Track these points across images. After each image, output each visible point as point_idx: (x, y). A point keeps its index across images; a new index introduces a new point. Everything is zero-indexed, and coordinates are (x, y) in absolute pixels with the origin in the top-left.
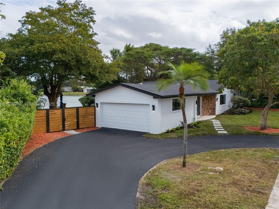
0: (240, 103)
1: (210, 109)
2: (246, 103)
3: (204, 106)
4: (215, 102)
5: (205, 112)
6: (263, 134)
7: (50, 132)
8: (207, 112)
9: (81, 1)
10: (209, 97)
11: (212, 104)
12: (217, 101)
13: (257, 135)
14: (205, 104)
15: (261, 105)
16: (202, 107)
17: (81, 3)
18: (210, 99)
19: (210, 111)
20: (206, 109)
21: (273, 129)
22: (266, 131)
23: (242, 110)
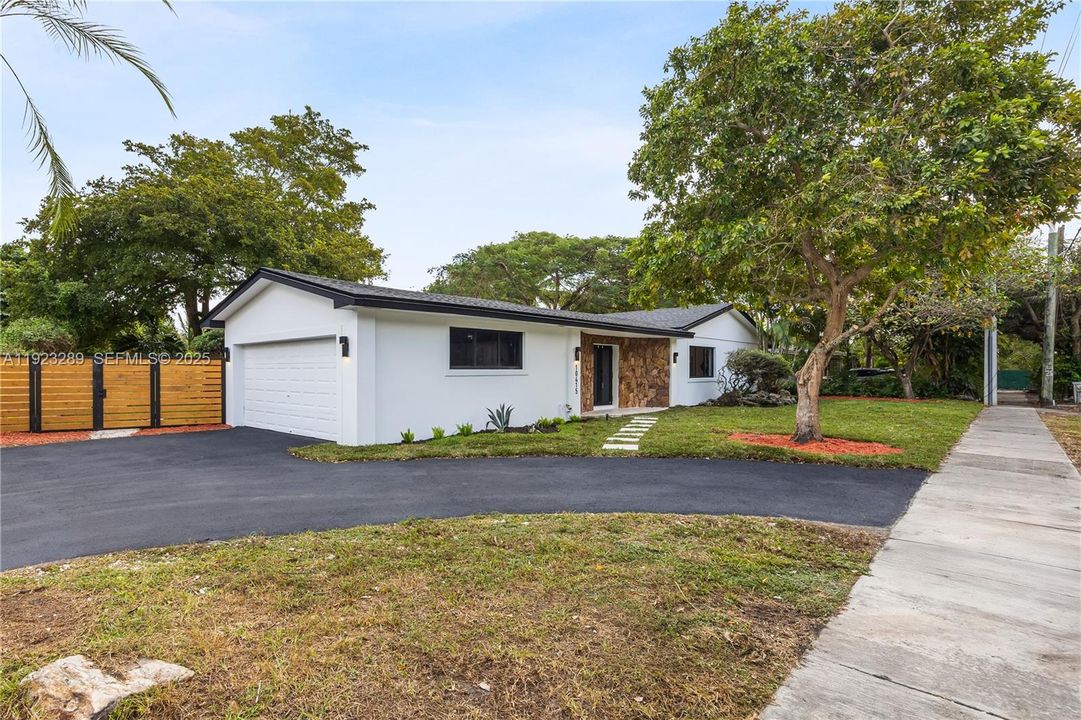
0: (755, 368)
1: (651, 387)
2: (777, 370)
3: (627, 376)
4: (669, 364)
5: (631, 395)
6: (795, 459)
7: (43, 429)
8: (641, 396)
9: (319, 114)
10: (645, 350)
11: (659, 373)
12: (675, 362)
13: (765, 459)
14: (633, 370)
15: (841, 388)
16: (621, 379)
17: (320, 118)
18: (649, 356)
19: (652, 393)
20: (634, 385)
21: (852, 443)
22: (811, 450)
23: (769, 398)
